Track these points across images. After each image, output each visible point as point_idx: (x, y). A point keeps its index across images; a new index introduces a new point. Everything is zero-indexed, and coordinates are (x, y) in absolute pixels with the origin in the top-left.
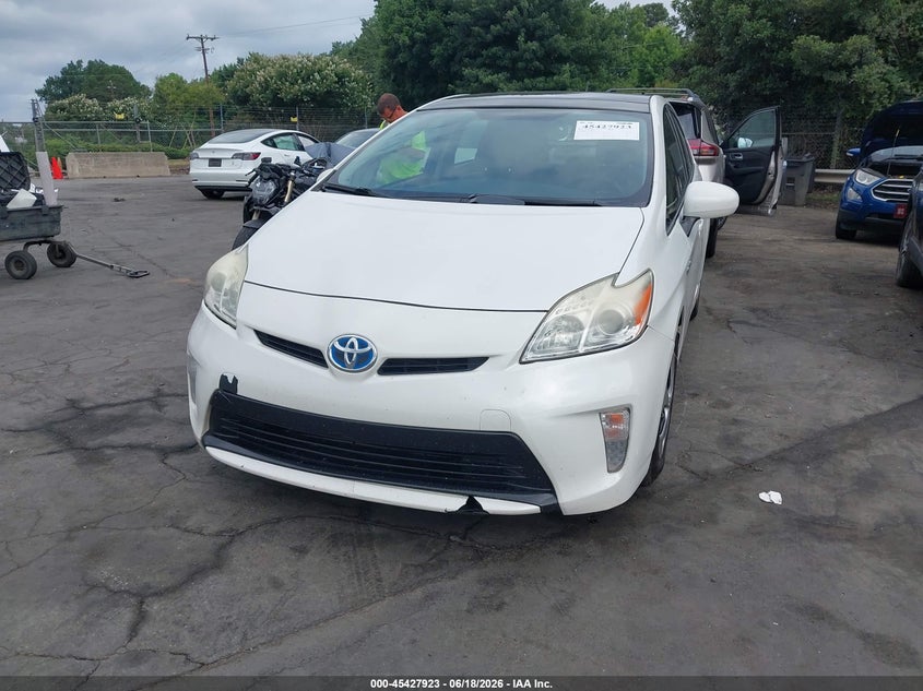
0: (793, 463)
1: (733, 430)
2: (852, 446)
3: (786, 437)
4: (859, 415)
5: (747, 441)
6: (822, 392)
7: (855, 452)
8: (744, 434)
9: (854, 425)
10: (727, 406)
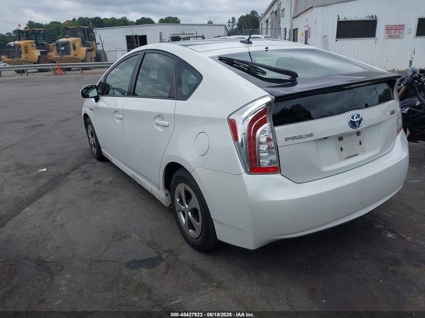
0: (62, 175)
1: (86, 176)
2: (43, 186)
3: (67, 181)
4: (40, 200)
5: (79, 174)
6: (59, 206)
7: (42, 185)
8: (82, 176)
9: (41, 195)
10: (95, 183)
